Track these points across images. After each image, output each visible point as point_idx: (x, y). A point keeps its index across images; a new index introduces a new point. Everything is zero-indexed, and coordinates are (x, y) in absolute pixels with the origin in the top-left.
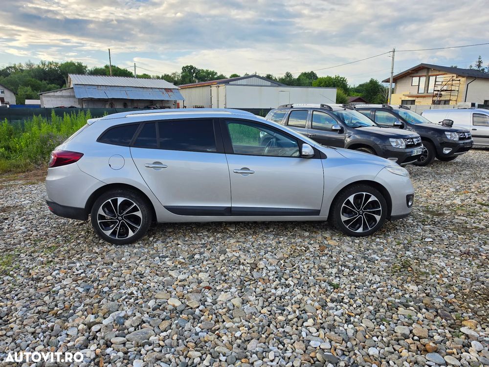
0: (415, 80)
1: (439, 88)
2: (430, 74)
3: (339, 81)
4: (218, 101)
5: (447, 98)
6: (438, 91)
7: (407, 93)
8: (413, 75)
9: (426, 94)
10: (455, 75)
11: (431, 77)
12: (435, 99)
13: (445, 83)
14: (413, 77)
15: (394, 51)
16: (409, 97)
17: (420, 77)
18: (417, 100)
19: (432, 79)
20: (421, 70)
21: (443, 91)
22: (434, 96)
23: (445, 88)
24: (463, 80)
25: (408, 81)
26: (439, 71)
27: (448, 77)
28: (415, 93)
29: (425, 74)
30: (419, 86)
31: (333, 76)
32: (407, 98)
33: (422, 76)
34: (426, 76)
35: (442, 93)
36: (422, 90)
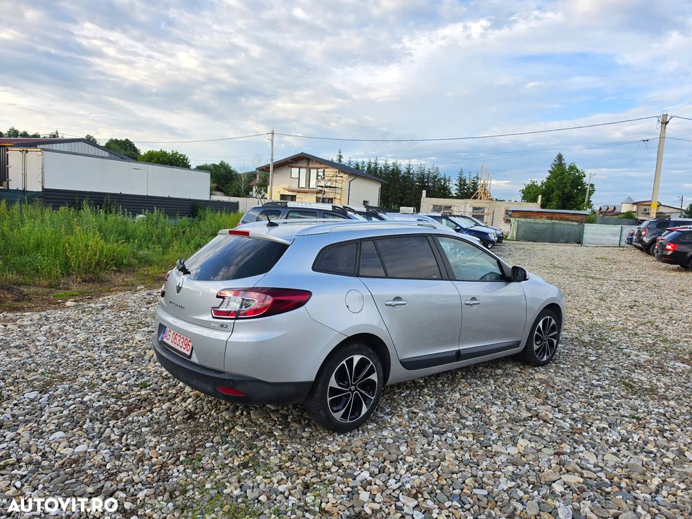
0: (295, 171)
1: (322, 184)
2: (310, 166)
3: (178, 159)
4: (25, 175)
5: (331, 196)
6: (321, 187)
7: (287, 186)
8: (292, 165)
9: (307, 189)
10: (337, 170)
11: (312, 170)
12: (320, 196)
13: (329, 178)
14: (292, 167)
15: (273, 133)
16: (289, 191)
17: (300, 168)
18: (298, 196)
19: (313, 172)
20: (300, 160)
21: (327, 187)
22: (317, 193)
23: (329, 184)
24: (345, 176)
25: (286, 172)
26: (321, 163)
27: (330, 172)
28: (296, 187)
29: (305, 165)
30: (299, 178)
31: (169, 151)
32: (287, 193)
33: (302, 167)
34: (306, 168)
35: (326, 189)
36: (303, 184)
